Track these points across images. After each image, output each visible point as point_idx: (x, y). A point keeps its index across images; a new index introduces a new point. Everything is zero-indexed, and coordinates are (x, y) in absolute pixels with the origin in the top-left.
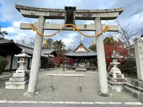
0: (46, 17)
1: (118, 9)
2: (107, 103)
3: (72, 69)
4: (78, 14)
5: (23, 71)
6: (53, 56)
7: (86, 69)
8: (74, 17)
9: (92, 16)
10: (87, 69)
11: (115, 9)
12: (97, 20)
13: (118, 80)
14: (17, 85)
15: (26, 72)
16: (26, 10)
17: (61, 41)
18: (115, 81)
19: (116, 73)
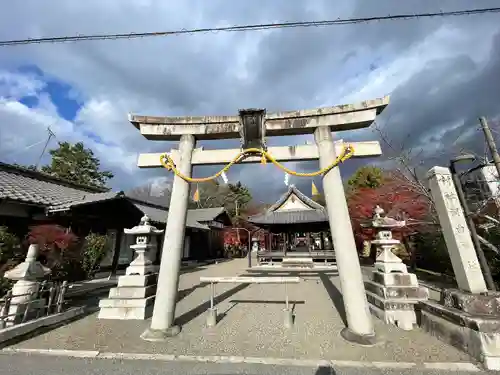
0: (196, 138)
1: (373, 102)
2: (368, 364)
3: (274, 260)
4: (273, 124)
5: (142, 270)
6: (220, 225)
7: (311, 260)
8: (263, 132)
9: (307, 126)
10: (314, 260)
11: (363, 104)
12: (321, 132)
13: (400, 292)
14: (127, 310)
15: (150, 273)
16: (153, 124)
17: (239, 185)
18: (392, 293)
19: (392, 271)
